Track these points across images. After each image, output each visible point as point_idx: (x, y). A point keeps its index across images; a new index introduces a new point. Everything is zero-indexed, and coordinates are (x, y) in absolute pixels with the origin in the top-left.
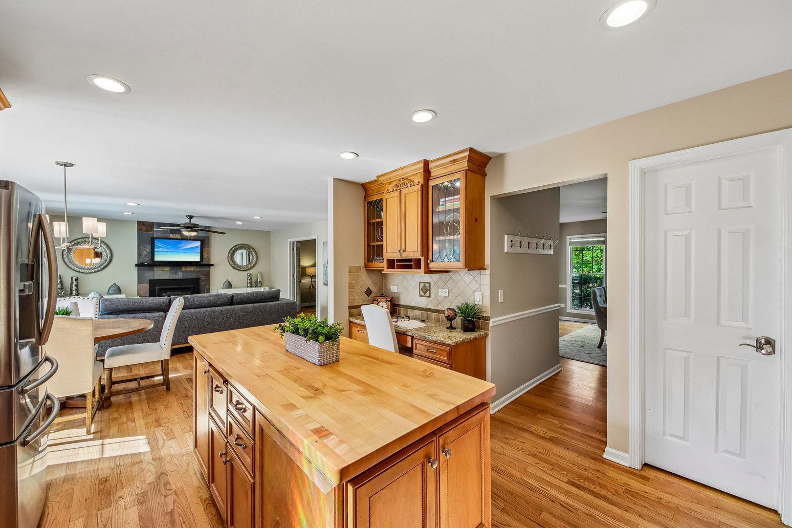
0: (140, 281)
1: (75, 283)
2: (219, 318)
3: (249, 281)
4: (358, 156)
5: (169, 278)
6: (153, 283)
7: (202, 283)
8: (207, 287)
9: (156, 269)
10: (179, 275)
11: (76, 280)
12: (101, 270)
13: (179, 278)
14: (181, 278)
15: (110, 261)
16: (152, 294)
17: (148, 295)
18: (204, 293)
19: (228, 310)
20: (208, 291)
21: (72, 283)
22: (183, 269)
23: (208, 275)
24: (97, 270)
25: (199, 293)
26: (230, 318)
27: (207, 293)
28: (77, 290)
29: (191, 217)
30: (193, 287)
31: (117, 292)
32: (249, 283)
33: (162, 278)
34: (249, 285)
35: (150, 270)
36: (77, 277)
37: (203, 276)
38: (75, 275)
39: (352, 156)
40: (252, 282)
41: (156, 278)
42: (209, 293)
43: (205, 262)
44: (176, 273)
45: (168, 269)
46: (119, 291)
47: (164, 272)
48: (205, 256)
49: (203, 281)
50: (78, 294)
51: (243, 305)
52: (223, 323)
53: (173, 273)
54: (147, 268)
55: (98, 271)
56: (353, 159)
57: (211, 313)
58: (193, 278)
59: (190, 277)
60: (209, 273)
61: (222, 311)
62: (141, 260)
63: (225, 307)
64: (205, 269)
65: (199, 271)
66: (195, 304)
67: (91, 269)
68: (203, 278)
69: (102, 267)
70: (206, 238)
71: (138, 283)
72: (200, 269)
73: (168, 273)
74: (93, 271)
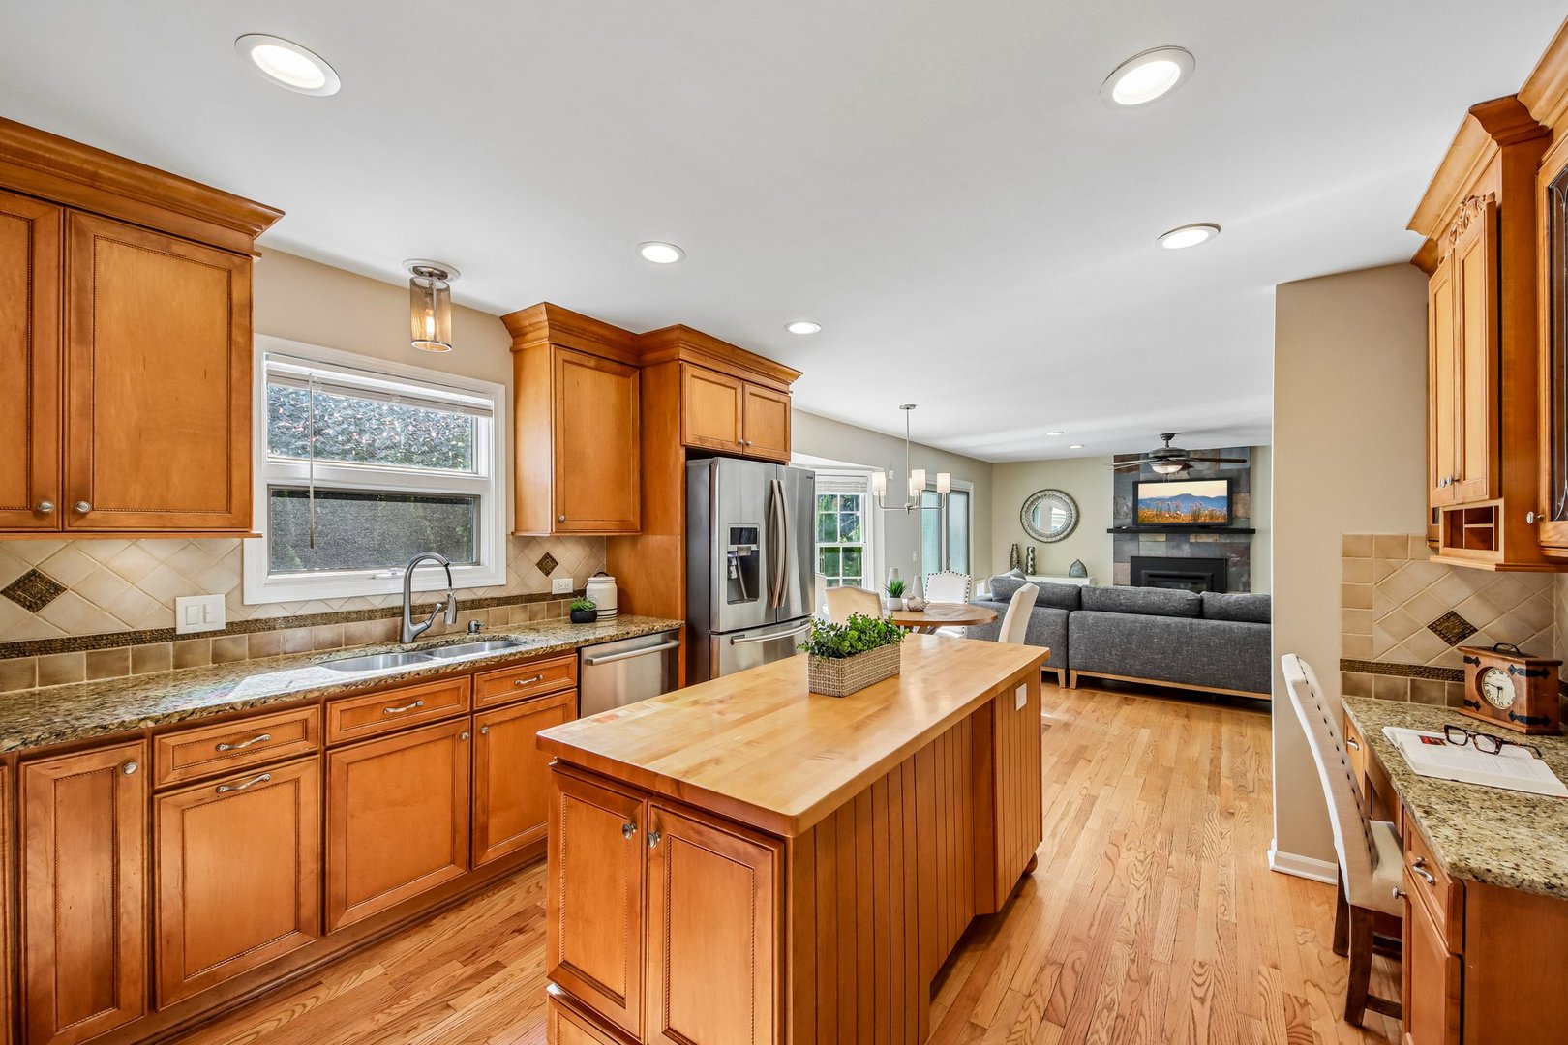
0: (1117, 558)
1: (1031, 555)
2: (1161, 639)
4: (1218, 228)
5: (1165, 556)
6: (1137, 563)
7: (1233, 569)
8: (1244, 579)
9: (1143, 537)
10: (1184, 551)
11: (1032, 551)
12: (1064, 538)
13: (1185, 556)
14: (1189, 556)
15: (1076, 525)
16: (1135, 581)
17: (1129, 583)
18: (1237, 591)
19: (1184, 626)
20: (1247, 587)
21: (1028, 555)
22: (1192, 539)
23: (1245, 552)
24: (1058, 538)
25: (1224, 591)
26: (1187, 643)
27: (1244, 591)
28: (1033, 566)
29: (1169, 437)
30: (1212, 575)
31: (1080, 572)
33: (1152, 555)
35: (1131, 539)
36: (1034, 548)
37: (1234, 556)
38: (1032, 543)
39: (1202, 235)
41: (1143, 554)
42: (1249, 591)
43: (1239, 525)
44: (1178, 546)
45: (1163, 538)
46: (1084, 573)
47: (1157, 544)
48: (1240, 511)
49: (1235, 565)
50: (1033, 573)
51: (1220, 622)
52: (1170, 652)
53: (1173, 547)
54: (1128, 536)
55: (1060, 540)
56: (1207, 240)
57: (1145, 627)
58: (1213, 557)
59: (1206, 556)
60: (1248, 548)
61: (1169, 626)
62: (1119, 522)
63: (1177, 620)
64: (1240, 539)
65: (1225, 544)
66: (1121, 604)
67: (1051, 536)
68: (1235, 558)
69: (1065, 533)
70: (1241, 475)
71: (1114, 562)
72: (1223, 539)
73: (1164, 545)
74: (1054, 539)
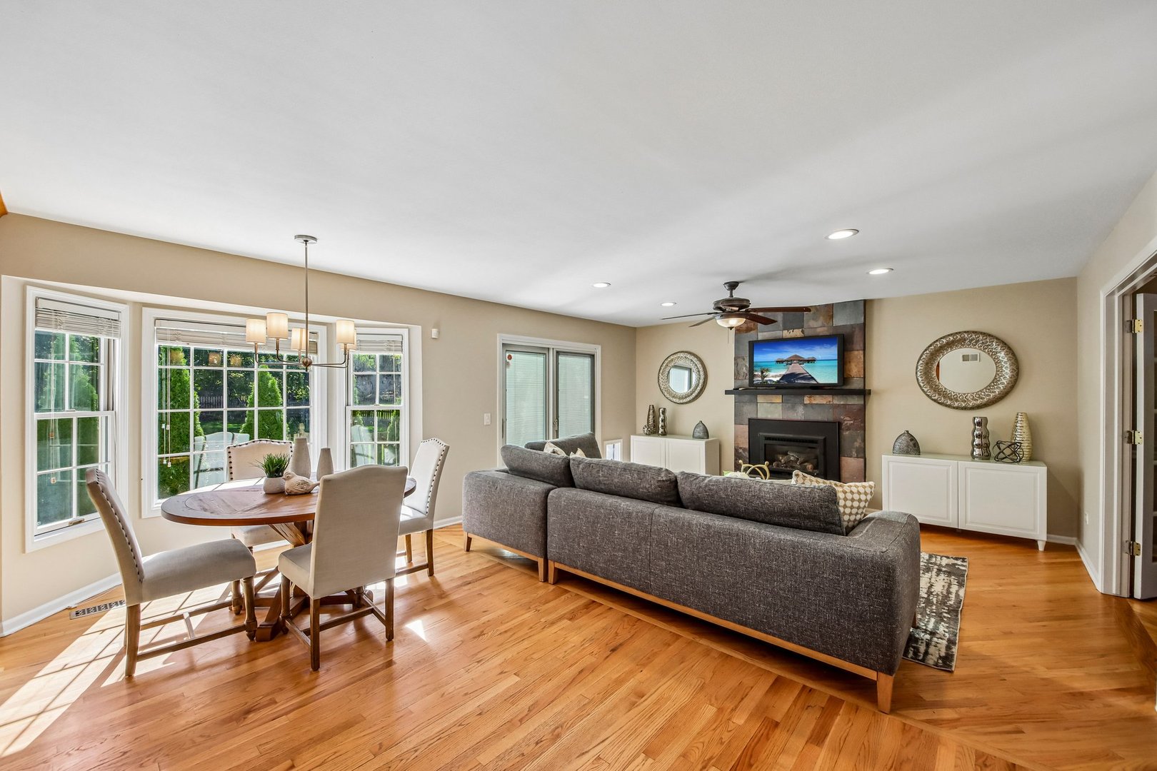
0: (737, 419)
1: (662, 417)
3: (977, 441)
5: (781, 418)
6: (754, 425)
7: (848, 434)
8: (858, 444)
9: (761, 399)
10: (799, 413)
11: (664, 413)
12: (691, 401)
13: (799, 418)
14: (803, 419)
15: (704, 386)
21: (660, 415)
22: (807, 400)
23: (861, 415)
24: (687, 399)
28: (664, 427)
29: (733, 286)
30: (825, 439)
31: (701, 434)
32: (979, 446)
33: (769, 417)
34: (977, 452)
35: (751, 402)
36: (665, 409)
37: (848, 418)
40: (988, 446)
41: (761, 415)
44: (793, 407)
45: (779, 399)
46: (706, 435)
47: (773, 405)
49: (848, 429)
50: (664, 434)
53: (788, 409)
54: (748, 397)
55: (687, 403)
58: (826, 420)
59: (820, 418)
60: (863, 409)
62: (739, 383)
64: (855, 401)
65: (840, 406)
67: (683, 398)
68: (848, 421)
69: (694, 395)
70: (853, 332)
71: (735, 424)
72: (837, 401)
73: (780, 407)
74: (685, 401)
